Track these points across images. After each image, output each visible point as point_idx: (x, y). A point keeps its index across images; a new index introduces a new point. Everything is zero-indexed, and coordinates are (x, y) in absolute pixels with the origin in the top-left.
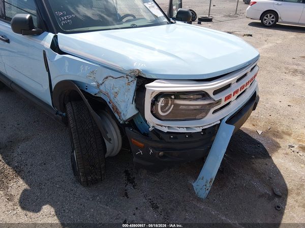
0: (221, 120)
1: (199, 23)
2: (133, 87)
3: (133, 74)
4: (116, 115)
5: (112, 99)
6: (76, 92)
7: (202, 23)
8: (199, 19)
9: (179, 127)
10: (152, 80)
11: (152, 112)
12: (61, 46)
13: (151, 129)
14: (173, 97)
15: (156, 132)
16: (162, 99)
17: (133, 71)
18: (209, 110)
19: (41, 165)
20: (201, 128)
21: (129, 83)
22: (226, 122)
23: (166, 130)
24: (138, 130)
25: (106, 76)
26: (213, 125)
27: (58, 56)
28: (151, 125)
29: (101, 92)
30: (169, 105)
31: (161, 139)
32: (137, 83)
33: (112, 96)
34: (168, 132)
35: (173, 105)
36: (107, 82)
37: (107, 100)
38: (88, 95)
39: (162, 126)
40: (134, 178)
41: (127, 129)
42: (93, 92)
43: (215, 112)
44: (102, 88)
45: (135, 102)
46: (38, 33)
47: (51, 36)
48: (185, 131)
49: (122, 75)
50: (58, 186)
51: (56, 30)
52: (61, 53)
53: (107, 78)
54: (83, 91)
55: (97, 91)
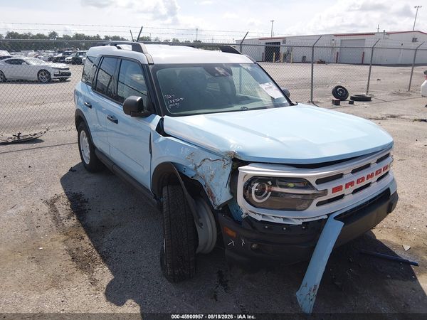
0: (328, 215)
1: (351, 103)
2: (228, 170)
3: (228, 156)
4: (211, 200)
5: (207, 181)
6: (175, 174)
7: (355, 103)
8: (352, 98)
9: (276, 217)
10: (247, 163)
11: (244, 196)
12: (165, 129)
13: (243, 216)
14: (270, 183)
15: (249, 220)
16: (256, 185)
17: (229, 153)
18: (312, 201)
19: (130, 253)
20: (302, 221)
21: (224, 167)
22: (335, 218)
23: (259, 218)
24: (232, 218)
25: (203, 159)
26: (317, 219)
27: (162, 138)
28: (244, 211)
29: (197, 175)
30: (266, 192)
31: (254, 228)
32: (233, 166)
33: (208, 179)
34: (261, 221)
35: (270, 193)
36: (204, 164)
37: (203, 183)
38: (185, 177)
39: (255, 213)
40: (228, 281)
41: (220, 215)
42: (190, 174)
43: (319, 204)
44: (199, 170)
45: (230, 185)
46: (146, 115)
47: (158, 118)
48: (281, 221)
49: (218, 157)
50: (143, 277)
51: (163, 112)
52: (165, 135)
53: (204, 160)
54: (180, 173)
55: (193, 173)
